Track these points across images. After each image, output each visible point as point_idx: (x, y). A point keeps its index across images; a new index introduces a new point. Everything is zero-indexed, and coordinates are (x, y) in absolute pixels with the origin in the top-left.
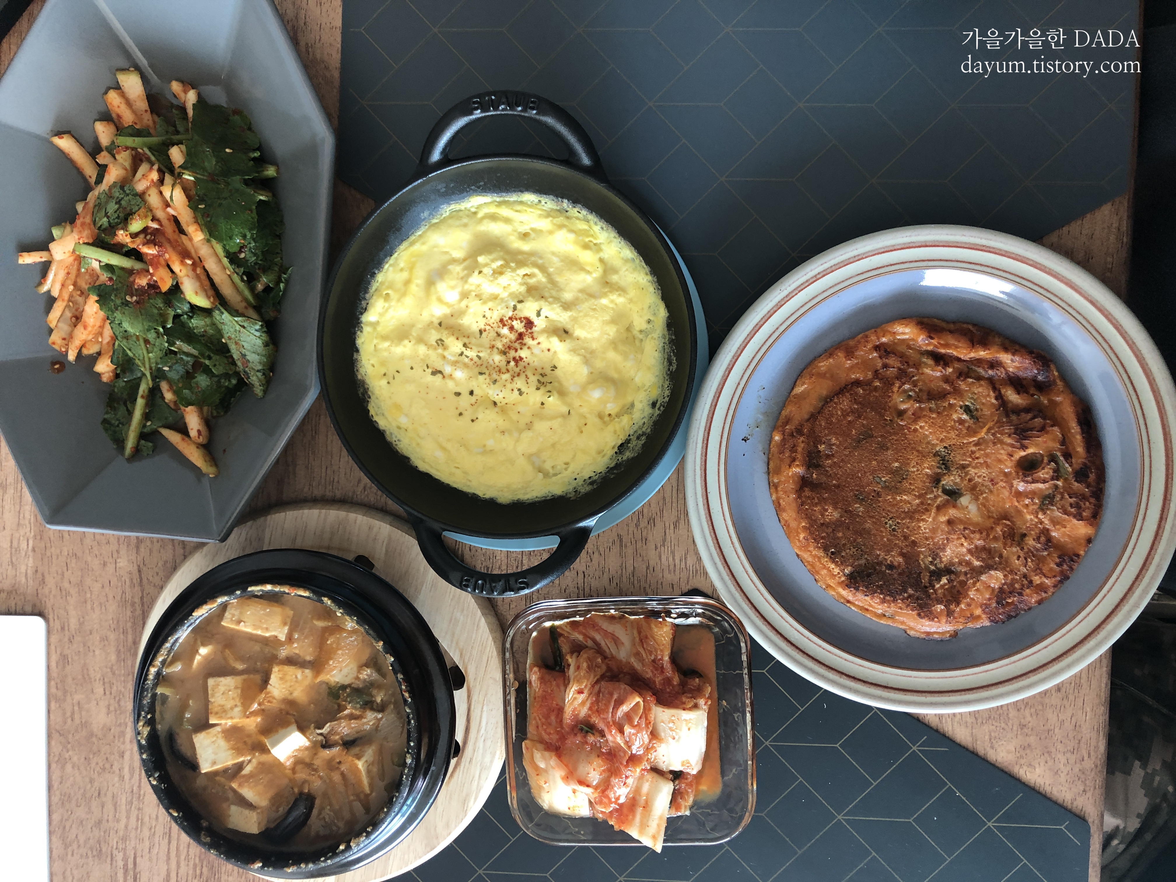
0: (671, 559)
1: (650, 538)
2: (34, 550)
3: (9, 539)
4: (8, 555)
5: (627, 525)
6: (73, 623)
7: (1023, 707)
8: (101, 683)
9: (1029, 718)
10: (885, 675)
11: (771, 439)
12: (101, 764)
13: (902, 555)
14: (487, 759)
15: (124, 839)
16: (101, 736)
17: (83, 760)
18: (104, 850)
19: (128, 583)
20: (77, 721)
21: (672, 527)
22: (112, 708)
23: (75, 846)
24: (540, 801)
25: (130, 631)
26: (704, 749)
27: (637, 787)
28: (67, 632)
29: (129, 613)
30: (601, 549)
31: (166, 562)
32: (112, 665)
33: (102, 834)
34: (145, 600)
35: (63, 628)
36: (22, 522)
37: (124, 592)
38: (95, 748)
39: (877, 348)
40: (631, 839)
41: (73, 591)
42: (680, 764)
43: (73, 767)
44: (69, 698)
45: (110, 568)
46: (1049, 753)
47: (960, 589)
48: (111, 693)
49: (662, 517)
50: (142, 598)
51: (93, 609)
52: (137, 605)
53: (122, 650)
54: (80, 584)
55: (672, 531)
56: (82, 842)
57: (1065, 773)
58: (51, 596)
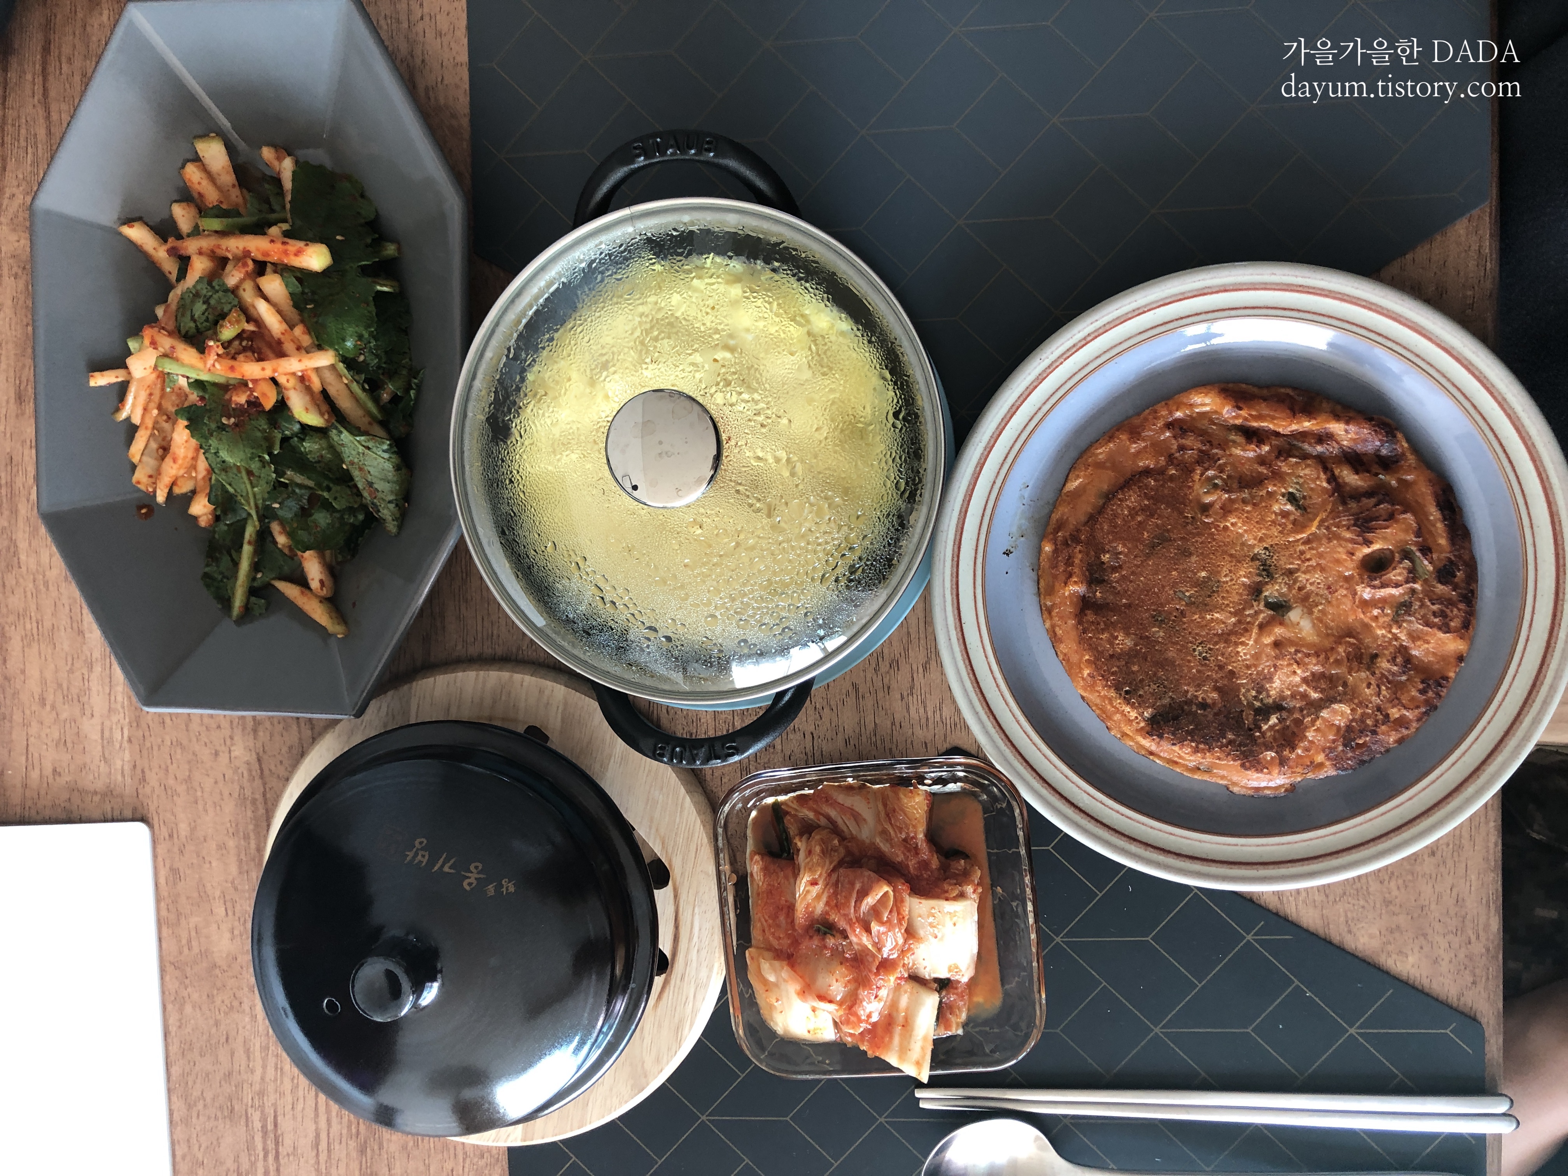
0: (922, 711)
1: (894, 685)
2: (130, 741)
3: (99, 728)
4: (99, 748)
5: (864, 671)
6: (184, 828)
7: (1387, 878)
8: (222, 901)
9: (1395, 892)
10: (1203, 844)
11: (1040, 550)
12: (227, 1002)
13: (1216, 689)
14: (703, 973)
15: (261, 1094)
16: (225, 968)
17: (205, 997)
18: (236, 1108)
19: (246, 774)
20: (196, 950)
21: (921, 670)
22: (236, 932)
23: (200, 1105)
24: (772, 1024)
25: (252, 835)
26: (975, 950)
27: (892, 1000)
28: (176, 840)
29: (249, 813)
30: (833, 703)
31: (291, 748)
32: (233, 879)
33: (234, 1088)
34: (268, 796)
35: (171, 836)
36: (113, 706)
37: (242, 788)
38: (219, 984)
39: (1169, 426)
40: (889, 1068)
41: (181, 789)
42: (947, 970)
43: (194, 1007)
44: (183, 921)
45: (224, 758)
46: (1425, 935)
47: (1295, 730)
48: (234, 914)
49: (907, 657)
50: (264, 795)
51: (206, 811)
52: (258, 803)
53: (244, 859)
54: (189, 780)
55: (921, 675)
56: (208, 1100)
57: (1447, 959)
58: (155, 797)
